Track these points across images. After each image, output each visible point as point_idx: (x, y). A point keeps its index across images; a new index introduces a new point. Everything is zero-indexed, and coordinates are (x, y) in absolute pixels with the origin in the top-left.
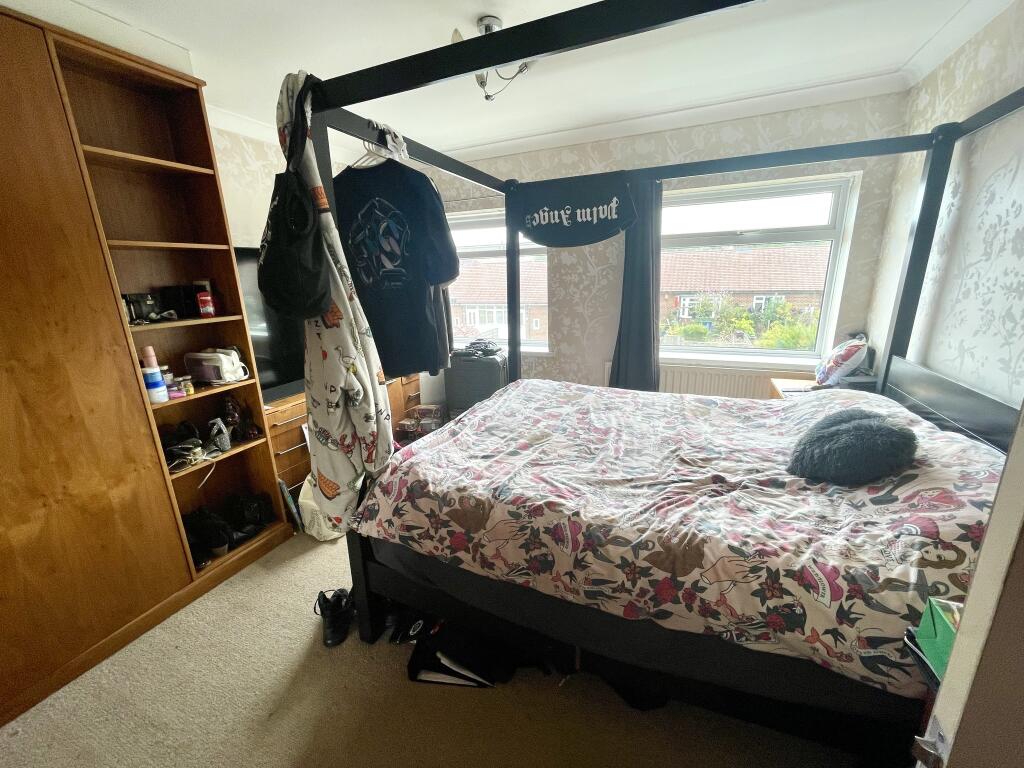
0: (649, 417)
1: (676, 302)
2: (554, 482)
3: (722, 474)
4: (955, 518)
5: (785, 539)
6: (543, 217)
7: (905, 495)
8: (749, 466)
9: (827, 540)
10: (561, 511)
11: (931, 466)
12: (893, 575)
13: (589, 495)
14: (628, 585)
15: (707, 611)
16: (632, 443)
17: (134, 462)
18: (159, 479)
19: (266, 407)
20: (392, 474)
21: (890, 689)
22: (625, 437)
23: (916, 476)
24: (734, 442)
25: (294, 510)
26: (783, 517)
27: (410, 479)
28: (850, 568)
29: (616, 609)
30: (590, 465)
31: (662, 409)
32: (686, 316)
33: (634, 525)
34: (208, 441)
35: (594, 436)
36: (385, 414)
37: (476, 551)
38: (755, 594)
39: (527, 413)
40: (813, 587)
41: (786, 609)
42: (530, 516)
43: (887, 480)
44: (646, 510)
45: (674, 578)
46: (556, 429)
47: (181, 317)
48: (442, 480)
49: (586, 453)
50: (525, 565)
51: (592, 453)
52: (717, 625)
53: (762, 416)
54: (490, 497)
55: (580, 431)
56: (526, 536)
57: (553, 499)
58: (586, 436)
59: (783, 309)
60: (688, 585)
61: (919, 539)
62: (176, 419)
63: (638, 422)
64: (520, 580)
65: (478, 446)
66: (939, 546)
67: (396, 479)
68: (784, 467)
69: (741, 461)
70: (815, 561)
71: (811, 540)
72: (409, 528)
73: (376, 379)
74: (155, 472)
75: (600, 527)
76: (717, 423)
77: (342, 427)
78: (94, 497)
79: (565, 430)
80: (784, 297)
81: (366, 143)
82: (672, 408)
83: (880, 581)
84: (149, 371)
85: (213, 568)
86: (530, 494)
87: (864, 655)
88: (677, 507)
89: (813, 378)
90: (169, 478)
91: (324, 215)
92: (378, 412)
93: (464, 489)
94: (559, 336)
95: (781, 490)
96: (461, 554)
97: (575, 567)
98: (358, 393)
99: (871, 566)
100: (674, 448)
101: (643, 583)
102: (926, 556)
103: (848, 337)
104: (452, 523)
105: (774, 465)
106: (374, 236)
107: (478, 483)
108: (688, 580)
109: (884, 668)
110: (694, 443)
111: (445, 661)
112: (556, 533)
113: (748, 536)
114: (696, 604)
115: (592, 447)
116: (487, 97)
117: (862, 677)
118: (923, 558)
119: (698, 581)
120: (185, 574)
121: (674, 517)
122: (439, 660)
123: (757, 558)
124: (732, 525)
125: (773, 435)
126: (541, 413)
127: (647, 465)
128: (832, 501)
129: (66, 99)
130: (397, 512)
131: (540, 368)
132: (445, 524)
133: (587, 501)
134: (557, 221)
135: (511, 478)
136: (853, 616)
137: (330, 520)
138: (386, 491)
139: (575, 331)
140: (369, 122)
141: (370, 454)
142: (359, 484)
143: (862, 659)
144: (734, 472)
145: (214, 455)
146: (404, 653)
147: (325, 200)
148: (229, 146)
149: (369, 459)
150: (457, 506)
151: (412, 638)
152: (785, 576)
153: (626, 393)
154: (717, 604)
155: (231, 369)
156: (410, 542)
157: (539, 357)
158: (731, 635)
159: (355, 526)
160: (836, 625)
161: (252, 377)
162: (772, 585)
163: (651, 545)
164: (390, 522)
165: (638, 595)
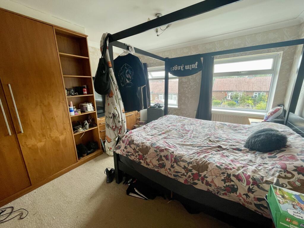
0: (204, 127)
1: (226, 94)
2: (170, 144)
3: (221, 146)
4: (294, 164)
5: (235, 165)
6: (176, 68)
7: (279, 156)
8: (232, 144)
9: (249, 167)
10: (169, 151)
11: (291, 147)
12: (268, 180)
13: (178, 148)
14: (185, 174)
15: (207, 184)
16: (196, 135)
17: (66, 130)
18: (71, 135)
19: (98, 119)
20: (125, 138)
21: (264, 215)
22: (194, 133)
23: (285, 150)
24: (229, 137)
25: (104, 147)
26: (237, 159)
27: (130, 139)
28: (254, 176)
29: (182, 180)
30: (181, 140)
31: (208, 125)
32: (229, 99)
33: (189, 157)
34: (83, 126)
35: (184, 132)
36: (124, 121)
37: (145, 160)
38: (222, 180)
39: (167, 124)
40: (241, 180)
41: (232, 186)
42: (160, 152)
43: (275, 151)
44: (194, 153)
45: (199, 173)
46: (174, 129)
47: (79, 94)
48: (138, 140)
49: (181, 136)
50: (158, 165)
51: (183, 136)
52: (211, 189)
53: (241, 129)
54: (150, 146)
55: (181, 130)
56: (158, 157)
57: (167, 148)
58: (182, 132)
59: (265, 97)
60: (202, 176)
61: (279, 169)
62: (76, 120)
63: (200, 129)
64: (156, 170)
65: (150, 132)
66: (286, 172)
67: (126, 139)
68: (243, 145)
69: (229, 142)
70: (243, 173)
71: (244, 167)
72: (128, 152)
73: (122, 111)
74: (70, 133)
75: (179, 157)
76: (225, 131)
77: (113, 124)
78: (56, 137)
79: (176, 129)
80: (265, 93)
81: (124, 49)
82: (212, 125)
83: (264, 181)
84: (70, 107)
85: (82, 159)
86: (161, 146)
87: (255, 203)
88: (204, 153)
89: (263, 119)
90: (73, 135)
91: (110, 69)
92: (122, 120)
93: (143, 143)
94: (181, 103)
95: (240, 152)
96: (141, 161)
97: (171, 167)
98: (117, 115)
99: (262, 176)
100: (209, 137)
101: (190, 174)
102: (281, 175)
103: (277, 106)
104: (139, 152)
105: (240, 144)
106: (124, 74)
107: (148, 142)
108: (203, 174)
109: (262, 208)
110: (215, 136)
111: (136, 191)
112: (166, 157)
113: (223, 163)
114: (205, 182)
115: (183, 135)
116: (158, 35)
117: (255, 210)
118: (279, 175)
119: (206, 175)
120: (75, 160)
121: (202, 156)
122: (135, 190)
123: (225, 170)
124: (219, 160)
125: (243, 135)
126: (171, 124)
127: (199, 141)
128: (256, 156)
129: (56, 42)
130: (126, 148)
131: (175, 112)
132: (138, 152)
133: (177, 149)
134: (180, 69)
135: (157, 141)
136: (253, 191)
137: (109, 148)
138: (123, 142)
139: (186, 102)
140: (125, 44)
141: (120, 132)
142: (117, 139)
143: (255, 204)
144: (226, 145)
145: (85, 130)
146: (126, 187)
147: (111, 65)
148: (94, 51)
149: (119, 133)
150: (141, 147)
151: (129, 183)
152: (232, 176)
153: (198, 120)
154: (211, 182)
155: (90, 108)
156: (128, 156)
157: (175, 109)
158: (215, 192)
159: (115, 150)
160: (247, 193)
161: (95, 110)
162: (228, 178)
163: (193, 163)
164: (124, 150)
165: (188, 177)
